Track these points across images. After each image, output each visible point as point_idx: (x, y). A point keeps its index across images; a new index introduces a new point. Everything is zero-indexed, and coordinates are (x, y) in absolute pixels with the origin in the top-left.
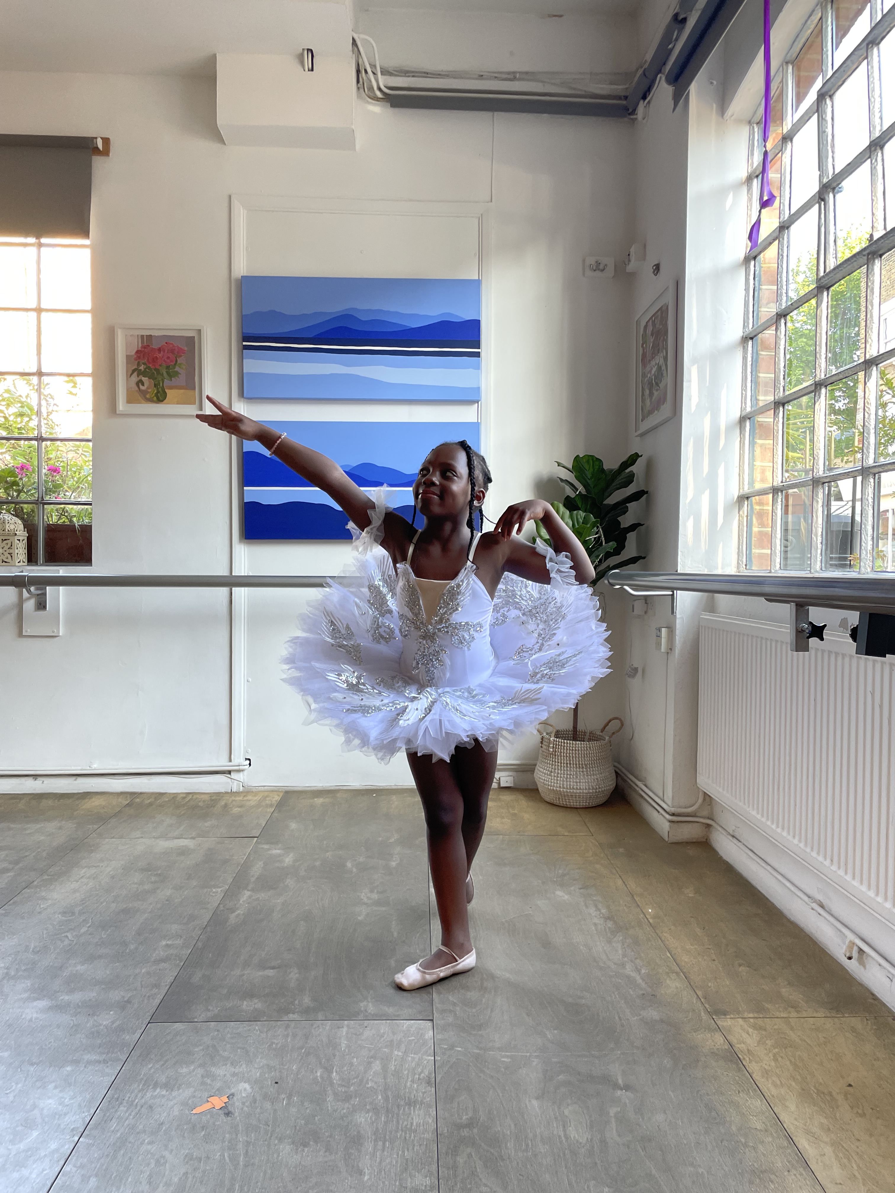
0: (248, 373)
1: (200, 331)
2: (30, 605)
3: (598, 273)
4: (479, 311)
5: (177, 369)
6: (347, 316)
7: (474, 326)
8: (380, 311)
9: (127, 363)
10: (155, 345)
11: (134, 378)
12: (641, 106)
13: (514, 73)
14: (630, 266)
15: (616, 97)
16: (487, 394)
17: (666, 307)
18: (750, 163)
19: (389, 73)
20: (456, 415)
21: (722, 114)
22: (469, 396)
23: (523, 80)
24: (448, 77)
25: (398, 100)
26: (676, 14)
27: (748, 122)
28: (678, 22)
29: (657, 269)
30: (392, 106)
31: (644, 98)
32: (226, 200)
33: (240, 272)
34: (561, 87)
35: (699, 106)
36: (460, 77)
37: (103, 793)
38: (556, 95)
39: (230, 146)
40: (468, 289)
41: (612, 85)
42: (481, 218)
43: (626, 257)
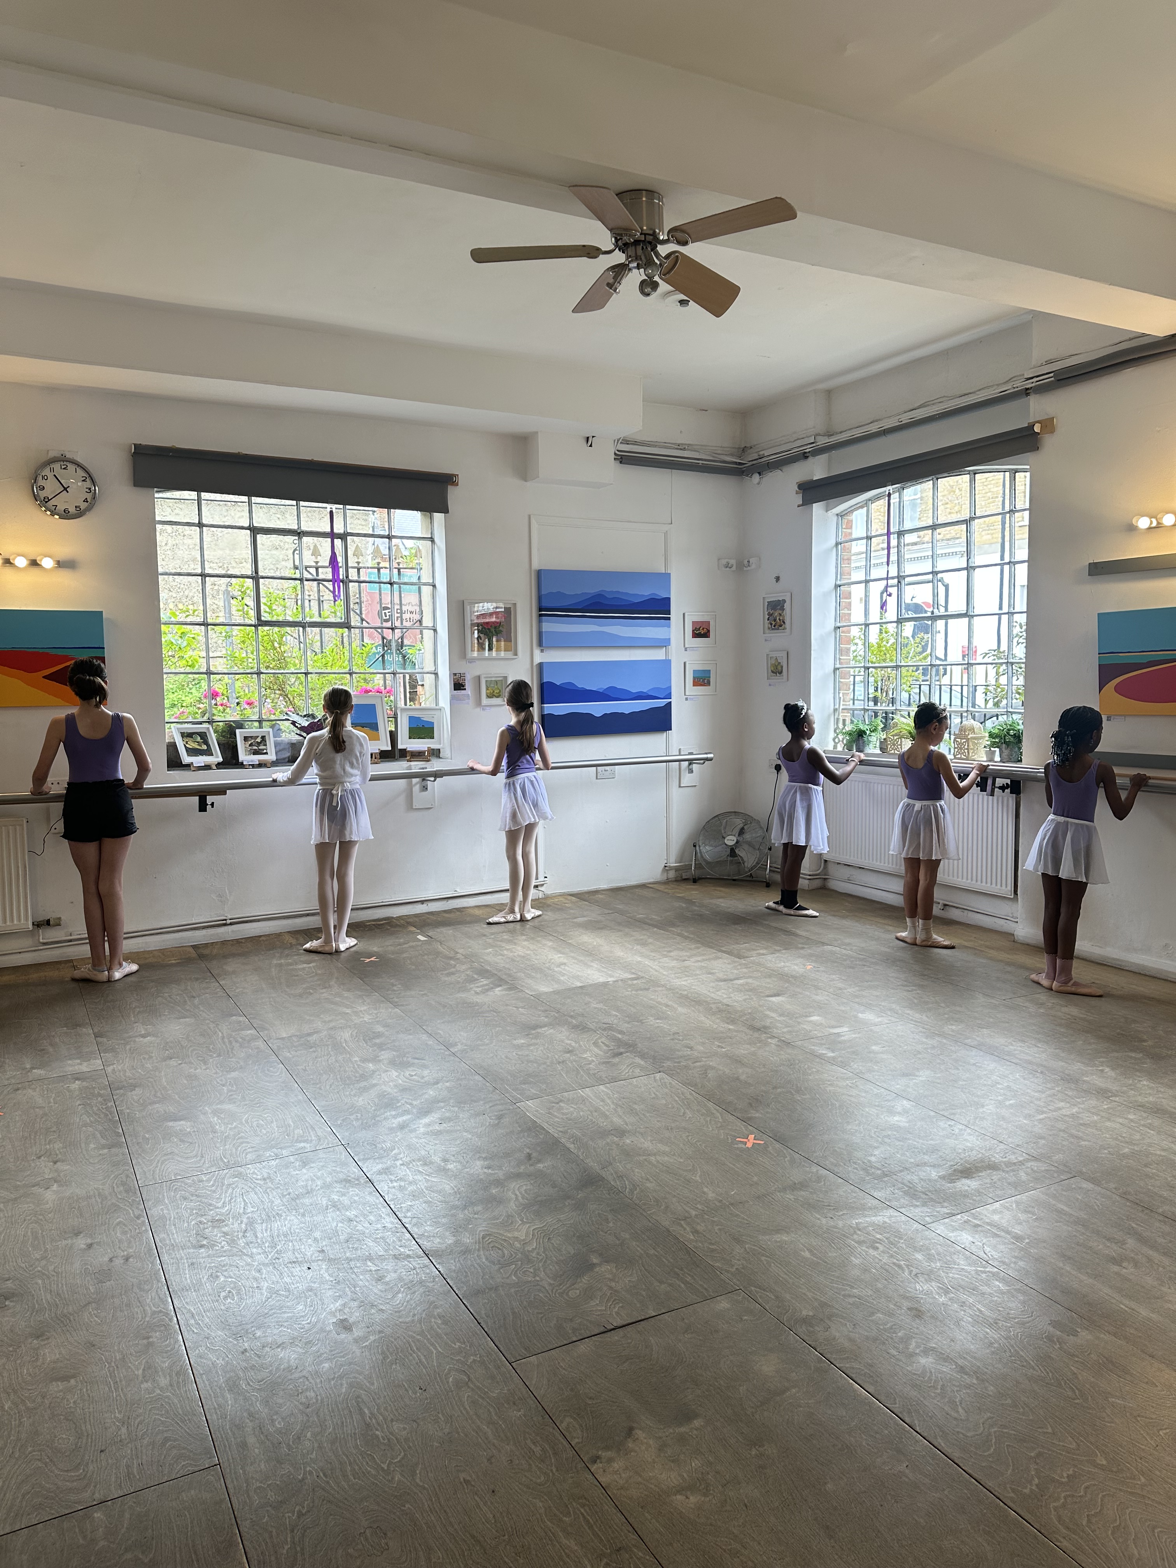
0: (545, 632)
1: (515, 604)
2: (416, 789)
3: (728, 569)
4: (670, 593)
5: (501, 628)
6: (600, 595)
7: (668, 600)
8: (618, 592)
9: (472, 625)
12: (756, 476)
13: (682, 444)
14: (749, 568)
15: (736, 463)
16: (673, 642)
17: (784, 601)
18: (837, 536)
19: (621, 443)
20: (658, 655)
21: (827, 511)
22: (664, 643)
23: (688, 450)
24: (649, 445)
25: (623, 459)
26: (805, 453)
27: (837, 515)
28: (805, 456)
29: (778, 579)
30: (621, 462)
31: (759, 473)
32: (527, 518)
33: (536, 566)
34: (708, 455)
35: (817, 508)
36: (656, 446)
37: (467, 908)
38: (705, 460)
39: (528, 484)
40: (665, 578)
41: (732, 455)
42: (666, 534)
43: (746, 562)
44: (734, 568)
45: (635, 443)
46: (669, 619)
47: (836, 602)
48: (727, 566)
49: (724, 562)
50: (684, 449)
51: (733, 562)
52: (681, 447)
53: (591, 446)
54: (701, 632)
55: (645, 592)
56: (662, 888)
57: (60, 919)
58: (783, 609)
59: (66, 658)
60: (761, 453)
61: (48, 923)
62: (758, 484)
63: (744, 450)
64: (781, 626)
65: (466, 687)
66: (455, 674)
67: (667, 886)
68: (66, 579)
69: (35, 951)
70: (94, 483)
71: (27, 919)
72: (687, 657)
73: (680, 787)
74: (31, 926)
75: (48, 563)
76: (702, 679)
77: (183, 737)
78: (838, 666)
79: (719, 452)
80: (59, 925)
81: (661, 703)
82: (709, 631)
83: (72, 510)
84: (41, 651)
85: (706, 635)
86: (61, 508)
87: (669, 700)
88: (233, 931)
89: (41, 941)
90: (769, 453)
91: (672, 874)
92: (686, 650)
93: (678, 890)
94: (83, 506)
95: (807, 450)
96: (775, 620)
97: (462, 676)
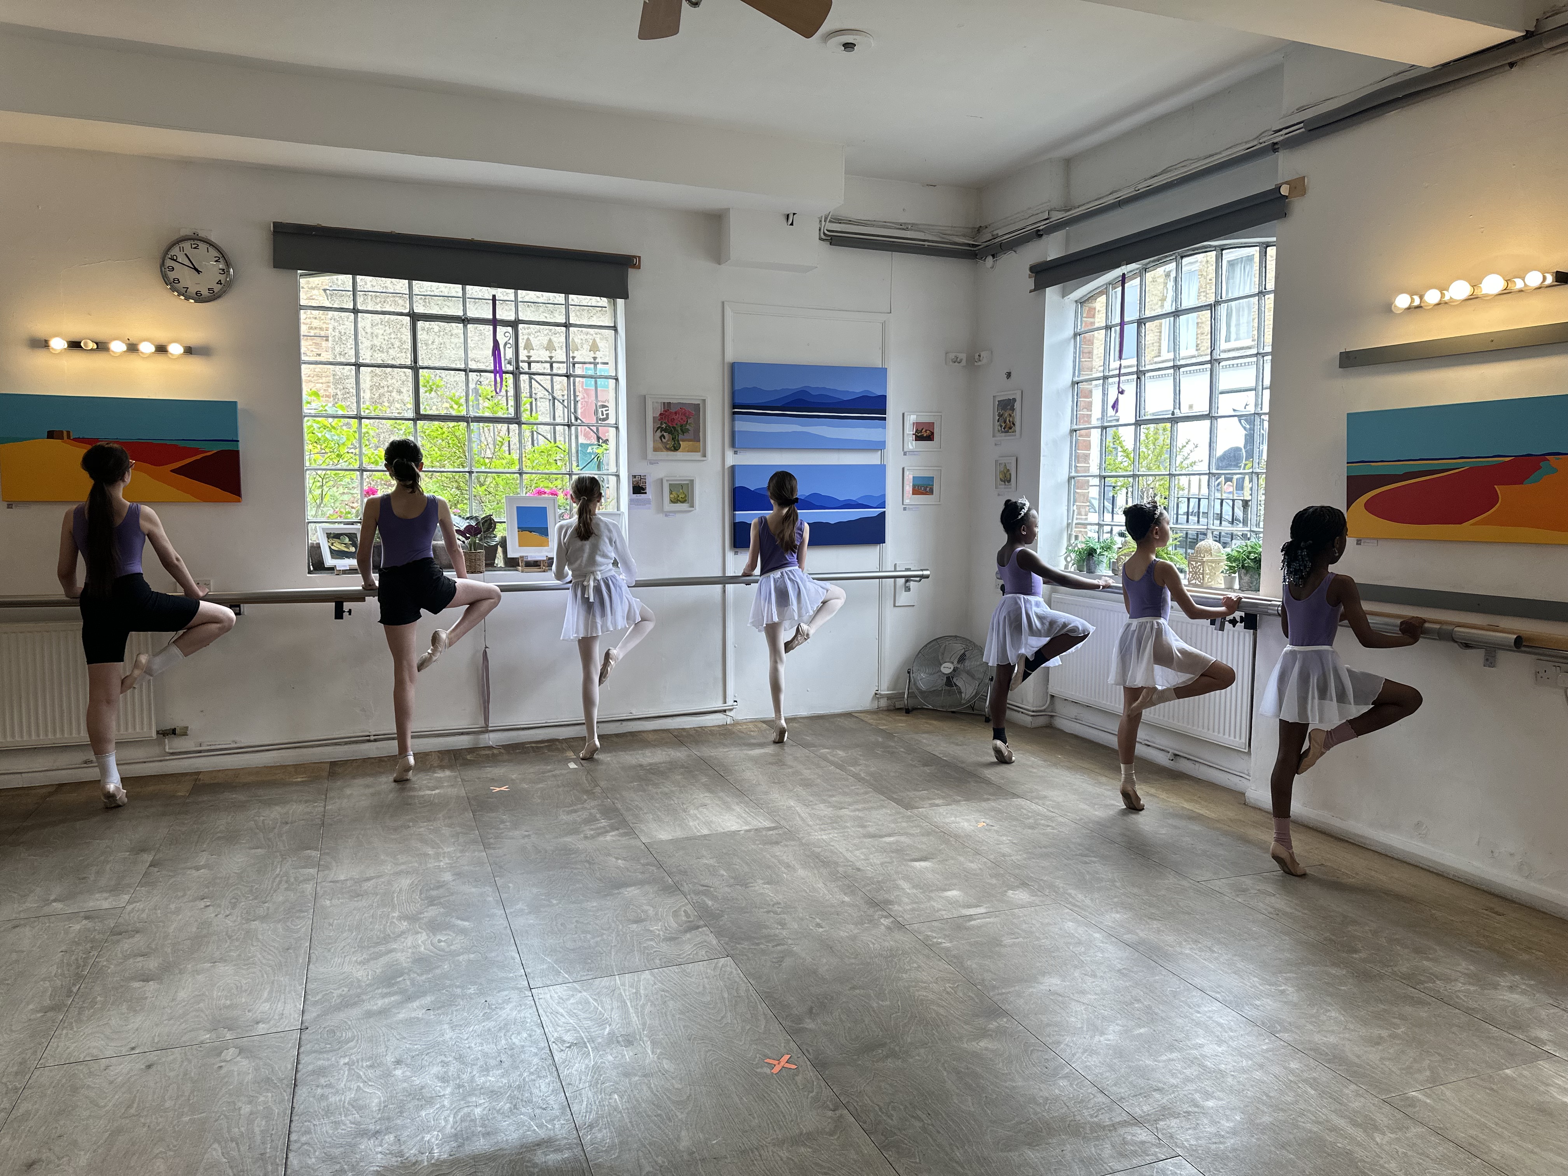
0: (739, 431)
1: (704, 400)
3: (956, 363)
4: (886, 391)
5: (688, 427)
6: (803, 392)
7: (883, 399)
8: (824, 388)
9: (654, 422)
10: (673, 410)
11: (659, 434)
12: (990, 259)
13: (905, 224)
14: (980, 363)
15: (969, 245)
16: (890, 445)
17: (1014, 400)
18: (1076, 326)
19: (830, 221)
20: (871, 459)
21: (1063, 297)
22: (879, 446)
23: (911, 230)
24: (865, 225)
25: (835, 240)
26: (1039, 230)
27: (1076, 302)
28: (1038, 235)
29: (1009, 375)
30: (831, 244)
31: (993, 256)
32: (720, 305)
33: (730, 357)
34: (935, 235)
35: (1052, 293)
36: (873, 226)
37: (643, 732)
38: (933, 241)
39: (722, 266)
40: (880, 373)
41: (964, 236)
42: (884, 324)
43: (977, 357)
44: (964, 363)
45: (850, 222)
46: (884, 419)
47: (1073, 401)
48: (956, 361)
49: (952, 356)
50: (906, 229)
51: (963, 356)
52: (903, 227)
53: (792, 224)
54: (924, 434)
55: (856, 388)
56: (868, 718)
57: (187, 728)
58: (1013, 409)
59: (197, 451)
60: (995, 233)
61: (174, 732)
62: (992, 267)
63: (979, 230)
64: (1010, 428)
65: (647, 491)
66: (635, 477)
67: (875, 717)
68: (196, 366)
69: (161, 761)
70: (228, 264)
71: (150, 729)
72: (905, 461)
73: (895, 606)
74: (154, 735)
75: (175, 349)
76: (923, 487)
77: (328, 538)
78: (1073, 474)
79: (948, 232)
80: (185, 734)
81: (874, 512)
82: (933, 433)
83: (205, 292)
84: (168, 443)
85: (930, 438)
86: (192, 290)
87: (883, 510)
88: (377, 748)
89: (167, 750)
90: (1003, 232)
91: (883, 703)
92: (905, 454)
93: (884, 722)
94: (217, 288)
95: (1041, 228)
96: (1005, 422)
97: (642, 478)
